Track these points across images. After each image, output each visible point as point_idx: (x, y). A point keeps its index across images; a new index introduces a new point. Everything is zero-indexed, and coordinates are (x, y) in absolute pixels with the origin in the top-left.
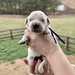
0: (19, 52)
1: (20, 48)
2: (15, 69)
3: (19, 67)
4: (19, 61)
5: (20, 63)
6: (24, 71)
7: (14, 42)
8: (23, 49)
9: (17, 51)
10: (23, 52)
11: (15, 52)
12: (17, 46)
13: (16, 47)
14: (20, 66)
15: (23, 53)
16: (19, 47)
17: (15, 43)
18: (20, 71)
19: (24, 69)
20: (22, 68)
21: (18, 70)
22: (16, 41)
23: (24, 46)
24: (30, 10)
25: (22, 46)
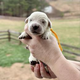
15: (3, 61)
23: (5, 52)
24: (13, 11)
25: (3, 52)
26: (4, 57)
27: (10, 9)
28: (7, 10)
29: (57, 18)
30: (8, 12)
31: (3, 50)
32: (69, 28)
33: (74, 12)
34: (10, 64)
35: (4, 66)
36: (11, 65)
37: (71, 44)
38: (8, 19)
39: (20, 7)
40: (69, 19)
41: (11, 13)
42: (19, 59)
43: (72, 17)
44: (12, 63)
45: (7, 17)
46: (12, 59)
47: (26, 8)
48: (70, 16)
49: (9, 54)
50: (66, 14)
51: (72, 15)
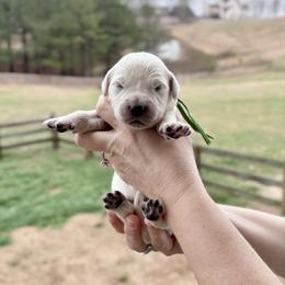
0: (25, 203)
1: (28, 190)
2: (14, 264)
3: (26, 255)
4: (26, 234)
5: (32, 242)
6: (46, 268)
7: (6, 169)
8: (40, 193)
9: (17, 199)
10: (41, 203)
11: (12, 202)
12: (17, 181)
13: (13, 185)
14: (31, 253)
15: (39, 208)
16: (24, 186)
17: (12, 173)
18: (34, 269)
19: (45, 263)
20: (41, 259)
21: (25, 268)
22: (14, 163)
23: (45, 182)
24: (62, 58)
25: (37, 182)
26: (42, 198)
27: (55, 54)
28: (44, 56)
29: (197, 76)
30: (47, 62)
31: (36, 176)
32: (235, 102)
33: (246, 54)
34: (60, 218)
35: (44, 225)
36: (63, 222)
37: (243, 151)
38: (49, 83)
39: (82, 47)
40: (232, 75)
41: (58, 66)
42: (89, 201)
43: (240, 70)
44: (67, 214)
45: (45, 77)
46: (66, 203)
47: (103, 50)
48: (234, 67)
49: (55, 186)
50: (222, 63)
51: (241, 64)
